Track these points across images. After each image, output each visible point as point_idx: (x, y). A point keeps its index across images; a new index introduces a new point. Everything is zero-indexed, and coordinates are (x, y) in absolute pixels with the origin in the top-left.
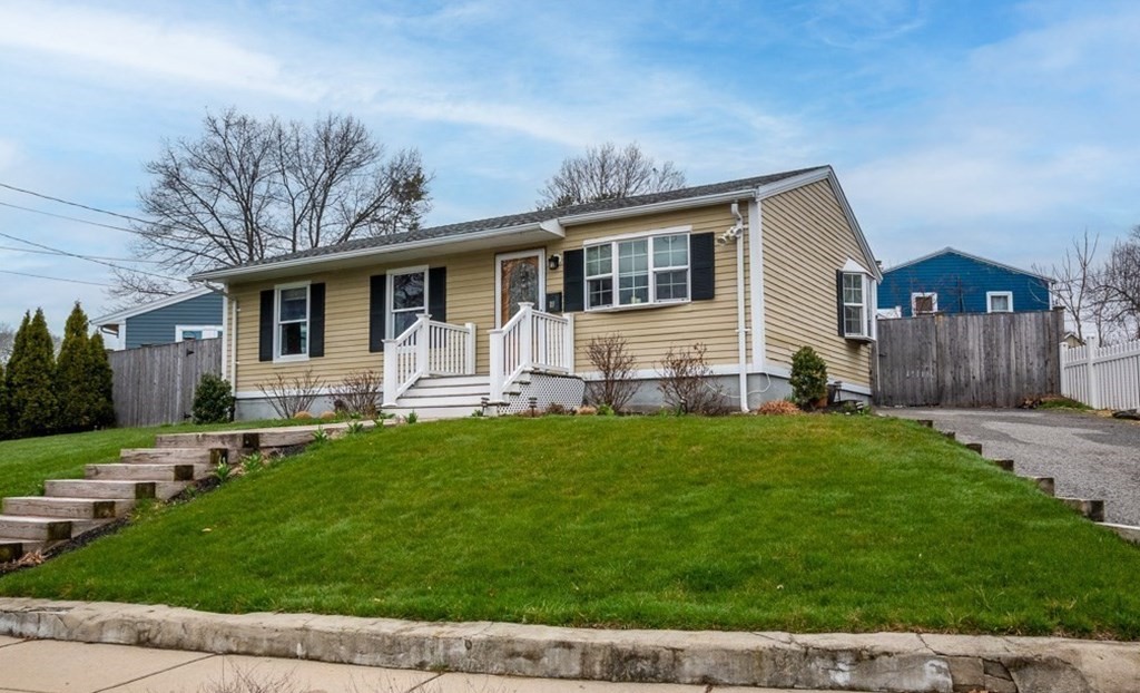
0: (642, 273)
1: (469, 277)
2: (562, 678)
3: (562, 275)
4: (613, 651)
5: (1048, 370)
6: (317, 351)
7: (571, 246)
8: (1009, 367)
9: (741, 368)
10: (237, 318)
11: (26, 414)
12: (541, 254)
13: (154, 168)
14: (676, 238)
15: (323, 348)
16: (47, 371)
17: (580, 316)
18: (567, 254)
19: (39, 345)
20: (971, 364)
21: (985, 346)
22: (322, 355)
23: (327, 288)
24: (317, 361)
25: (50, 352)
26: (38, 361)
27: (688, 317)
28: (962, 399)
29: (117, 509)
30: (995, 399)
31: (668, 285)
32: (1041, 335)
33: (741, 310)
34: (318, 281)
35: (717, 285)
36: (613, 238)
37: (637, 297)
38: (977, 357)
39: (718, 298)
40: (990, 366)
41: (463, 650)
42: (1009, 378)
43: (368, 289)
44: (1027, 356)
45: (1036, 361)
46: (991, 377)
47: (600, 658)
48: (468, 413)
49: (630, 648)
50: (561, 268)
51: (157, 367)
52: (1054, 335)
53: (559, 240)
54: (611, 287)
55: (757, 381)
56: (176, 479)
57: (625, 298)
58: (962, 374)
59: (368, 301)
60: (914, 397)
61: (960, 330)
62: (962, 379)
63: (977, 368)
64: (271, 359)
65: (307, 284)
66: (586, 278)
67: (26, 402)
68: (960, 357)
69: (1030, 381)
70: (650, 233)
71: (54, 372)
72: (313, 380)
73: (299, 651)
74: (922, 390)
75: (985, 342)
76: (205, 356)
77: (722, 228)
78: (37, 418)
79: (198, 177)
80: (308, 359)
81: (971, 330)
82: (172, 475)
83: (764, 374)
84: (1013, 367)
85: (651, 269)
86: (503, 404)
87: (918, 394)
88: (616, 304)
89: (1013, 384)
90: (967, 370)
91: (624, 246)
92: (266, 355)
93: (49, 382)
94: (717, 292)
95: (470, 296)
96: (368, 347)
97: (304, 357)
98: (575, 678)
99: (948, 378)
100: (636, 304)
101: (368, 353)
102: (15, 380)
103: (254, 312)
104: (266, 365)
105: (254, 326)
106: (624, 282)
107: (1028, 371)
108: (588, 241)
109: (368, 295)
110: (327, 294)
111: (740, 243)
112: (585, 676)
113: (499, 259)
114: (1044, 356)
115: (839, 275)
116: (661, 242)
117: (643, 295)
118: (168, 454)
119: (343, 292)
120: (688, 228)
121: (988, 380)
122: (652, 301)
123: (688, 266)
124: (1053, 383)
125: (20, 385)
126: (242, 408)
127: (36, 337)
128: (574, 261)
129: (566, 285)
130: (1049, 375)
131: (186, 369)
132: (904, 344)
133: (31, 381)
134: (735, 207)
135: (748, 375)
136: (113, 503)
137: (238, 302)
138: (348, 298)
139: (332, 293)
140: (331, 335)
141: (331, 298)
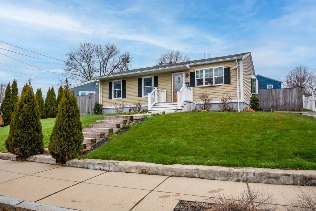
0: (211, 77)
1: (164, 79)
2: (287, 184)
3: (189, 78)
4: (303, 177)
5: (300, 102)
6: (124, 97)
7: (192, 71)
8: (290, 101)
9: (238, 101)
10: (103, 89)
11: (50, 112)
12: (184, 73)
13: (67, 55)
14: (221, 69)
15: (125, 96)
16: (55, 102)
17: (194, 88)
18: (191, 73)
19: (53, 95)
20: (280, 101)
21: (284, 96)
22: (125, 98)
23: (126, 81)
24: (124, 99)
25: (55, 97)
26: (53, 99)
27: (224, 88)
28: (278, 109)
29: (105, 135)
30: (286, 109)
31: (218, 80)
32: (298, 94)
33: (238, 87)
34: (124, 80)
35: (231, 80)
36: (204, 69)
37: (210, 83)
38: (282, 99)
39: (231, 84)
40: (285, 101)
41: (253, 176)
42: (290, 104)
43: (138, 81)
44: (294, 99)
45: (297, 100)
46: (285, 104)
47: (299, 179)
48: (173, 111)
49: (310, 176)
50: (189, 76)
51: (81, 101)
52: (301, 94)
53: (189, 69)
54: (203, 81)
55: (242, 104)
56: (117, 128)
57: (207, 83)
58: (278, 103)
59: (138, 84)
60: (266, 109)
61: (278, 92)
62: (278, 104)
63: (282, 102)
64: (112, 99)
65: (121, 80)
66: (196, 79)
67: (50, 109)
68: (277, 99)
69: (295, 105)
70: (213, 68)
71: (56, 102)
72: (124, 104)
73: (196, 176)
74: (268, 107)
75: (284, 95)
76: (94, 98)
77: (232, 66)
78: (53, 113)
79: (78, 57)
81: (280, 92)
82: (116, 127)
83: (243, 102)
84: (291, 101)
85: (214, 77)
86: (181, 109)
87: (267, 108)
88: (204, 85)
89: (291, 106)
90: (279, 102)
91: (206, 71)
92: (110, 97)
93: (55, 104)
94: (231, 82)
95: (165, 83)
96: (138, 96)
97: (121, 98)
98: (291, 185)
99: (275, 104)
100: (209, 85)
101: (138, 97)
102: (47, 104)
103: (107, 87)
104: (110, 100)
105: (108, 90)
106: (206, 80)
107: (295, 102)
108: (196, 70)
109: (138, 83)
110: (126, 83)
111: (237, 70)
112: (294, 184)
113: (172, 74)
114: (299, 99)
115: (251, 79)
116: (216, 70)
117: (212, 83)
118: (111, 121)
119: (131, 82)
120: (223, 66)
121: (284, 104)
122: (214, 84)
123: (224, 76)
124: (301, 105)
125: (48, 105)
126: (104, 111)
127: (52, 93)
128: (192, 75)
129: (191, 80)
130: (300, 103)
131: (89, 101)
132: (263, 96)
133: (51, 104)
134: (236, 61)
135: (240, 102)
136: (104, 134)
137: (103, 85)
138: (132, 84)
139: (128, 83)
140: (127, 93)
141: (127, 84)
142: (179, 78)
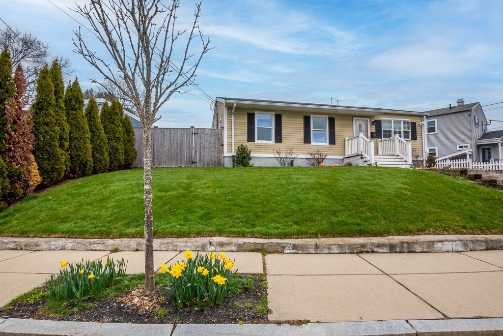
0: (399, 130)
1: (344, 122)
3: (375, 127)
6: (279, 139)
7: (378, 119)
9: (424, 159)
10: (234, 122)
12: (368, 119)
15: (282, 140)
18: (376, 121)
22: (281, 142)
23: (283, 116)
24: (278, 144)
31: (406, 134)
33: (424, 144)
34: (279, 113)
35: (417, 136)
36: (392, 119)
39: (417, 140)
43: (303, 120)
50: (375, 125)
53: (374, 116)
54: (391, 133)
59: (303, 124)
64: (253, 141)
65: (273, 114)
66: (382, 129)
70: (402, 119)
77: (419, 122)
80: (274, 143)
85: (403, 130)
92: (251, 139)
94: (417, 138)
95: (344, 129)
96: (303, 141)
97: (271, 142)
101: (303, 143)
103: (244, 120)
104: (250, 143)
105: (245, 127)
106: (395, 132)
108: (382, 118)
109: (303, 122)
110: (282, 119)
111: (423, 126)
113: (354, 118)
116: (404, 122)
119: (290, 119)
120: (410, 120)
123: (410, 130)
128: (378, 124)
129: (376, 130)
134: (425, 117)
137: (234, 115)
138: (293, 122)
139: (284, 119)
140: (284, 135)
141: (284, 121)
142: (360, 126)
